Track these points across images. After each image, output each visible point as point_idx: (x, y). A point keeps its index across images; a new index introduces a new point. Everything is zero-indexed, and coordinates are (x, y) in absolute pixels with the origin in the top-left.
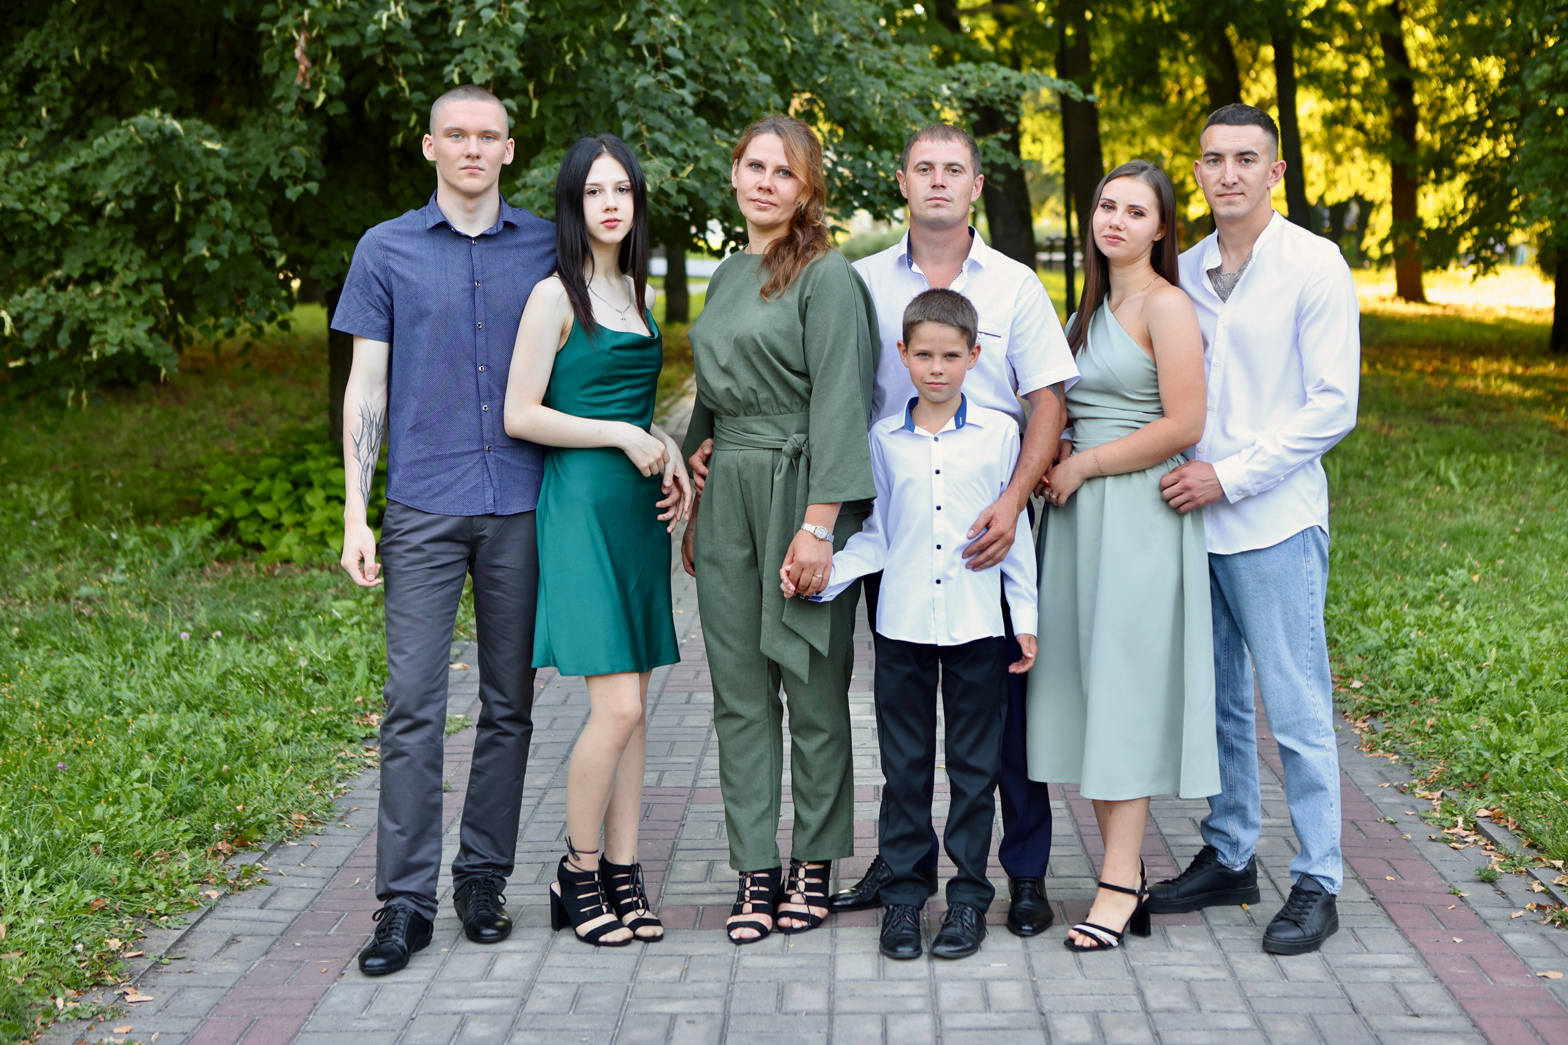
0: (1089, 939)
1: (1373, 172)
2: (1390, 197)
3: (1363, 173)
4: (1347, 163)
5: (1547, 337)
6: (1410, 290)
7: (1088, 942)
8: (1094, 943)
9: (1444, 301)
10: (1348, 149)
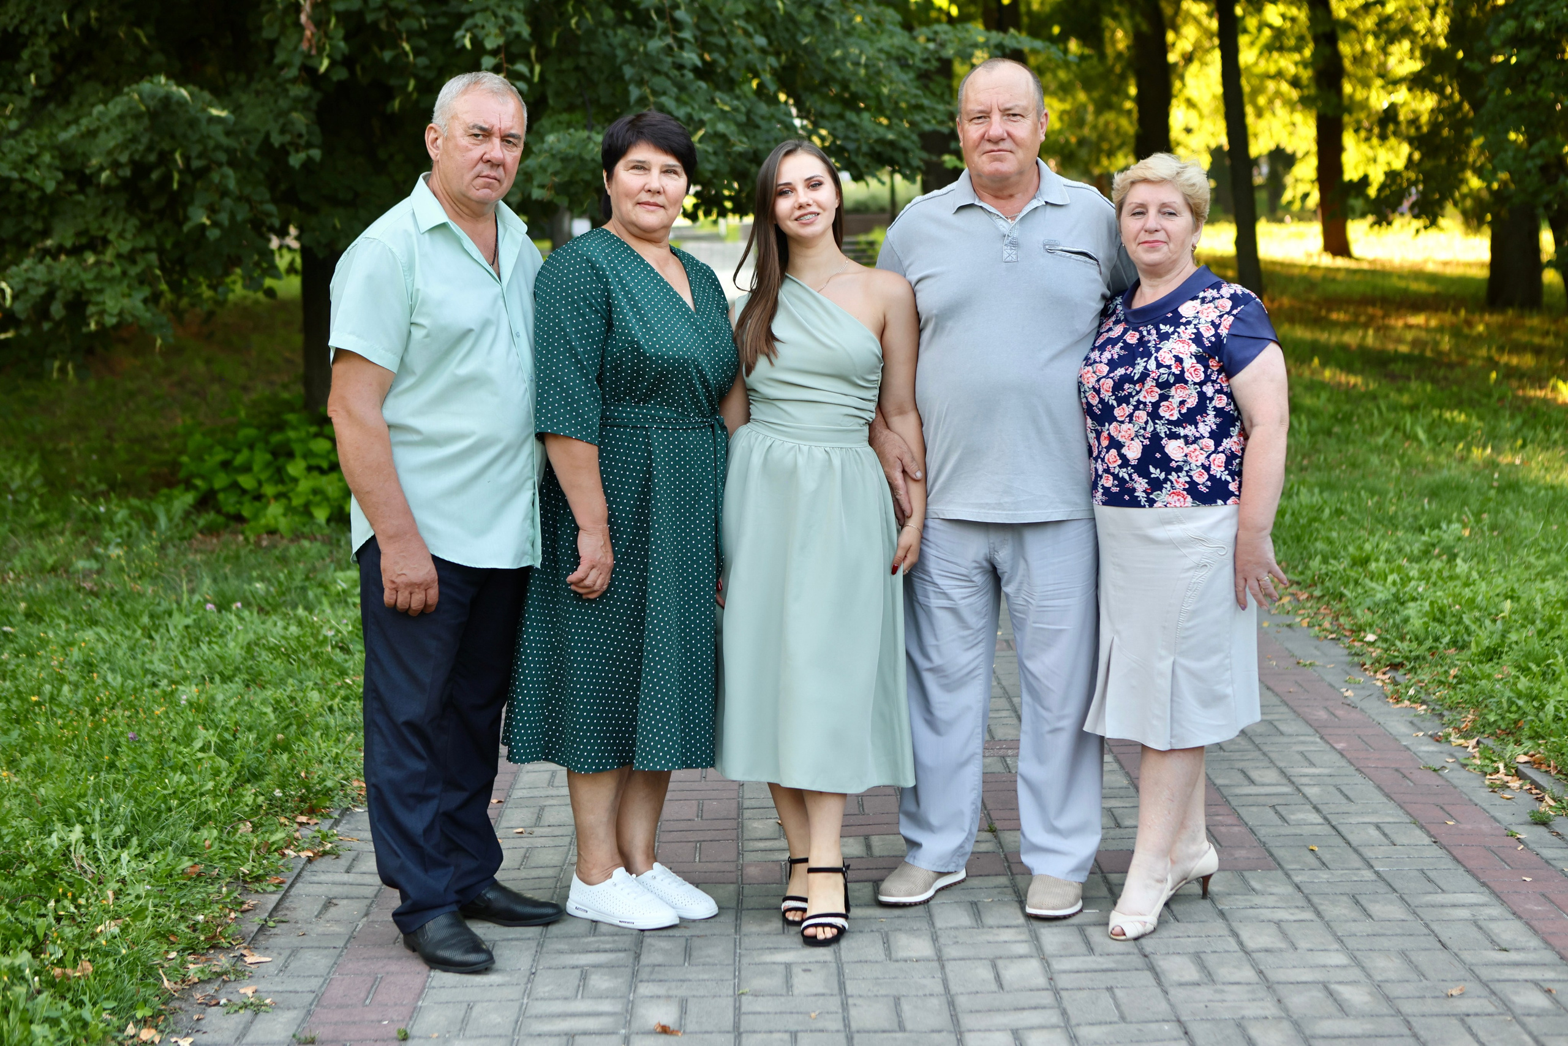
0: (827, 929)
1: (1294, 124)
2: (1314, 148)
3: (1285, 126)
4: (1268, 115)
5: (1483, 292)
6: (1337, 244)
7: (829, 933)
8: (835, 931)
9: (1370, 256)
10: (1271, 102)
